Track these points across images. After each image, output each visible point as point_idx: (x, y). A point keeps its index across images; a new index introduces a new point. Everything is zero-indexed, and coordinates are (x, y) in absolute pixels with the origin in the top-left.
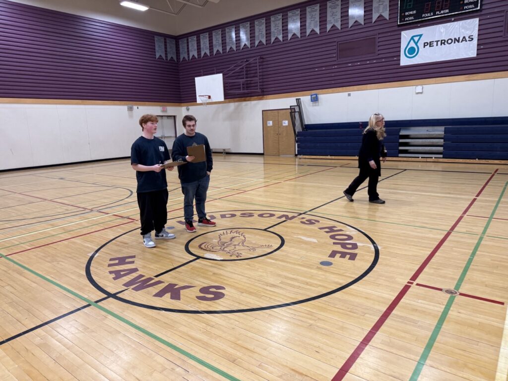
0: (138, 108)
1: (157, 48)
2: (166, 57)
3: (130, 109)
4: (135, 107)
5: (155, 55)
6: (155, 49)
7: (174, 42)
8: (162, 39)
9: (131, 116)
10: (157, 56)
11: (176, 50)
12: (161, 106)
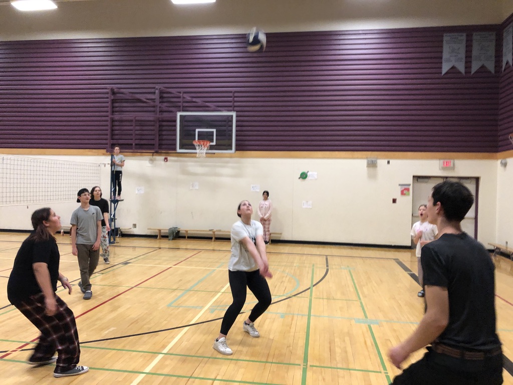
0: (389, 162)
1: (445, 55)
2: (468, 66)
3: (372, 165)
4: (382, 162)
5: (441, 68)
6: (441, 58)
7: (494, 37)
8: (463, 37)
9: (372, 177)
10: (444, 70)
11: (496, 51)
12: (440, 159)
